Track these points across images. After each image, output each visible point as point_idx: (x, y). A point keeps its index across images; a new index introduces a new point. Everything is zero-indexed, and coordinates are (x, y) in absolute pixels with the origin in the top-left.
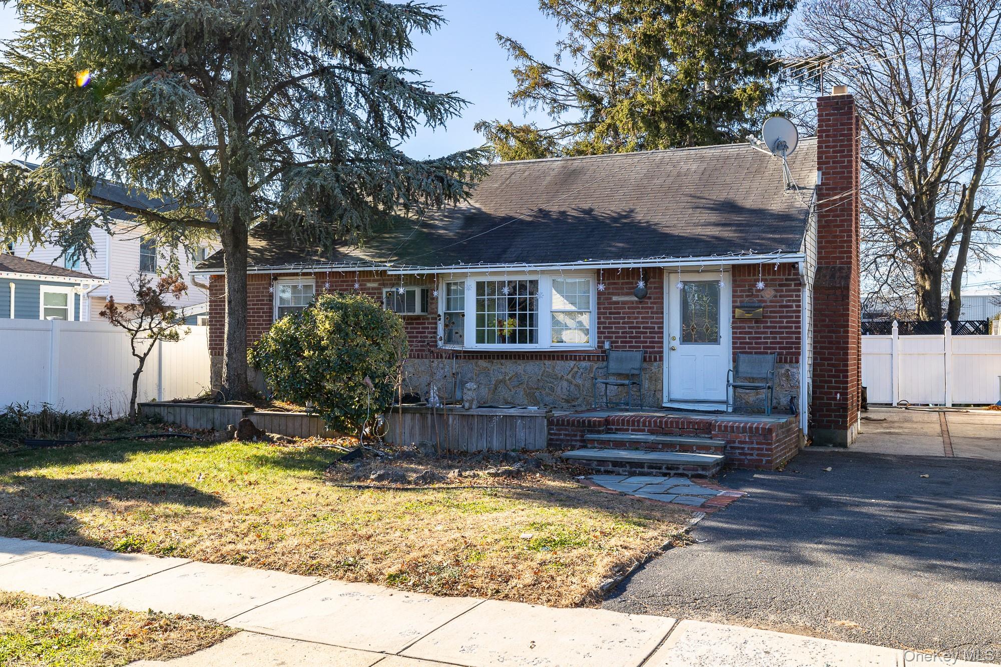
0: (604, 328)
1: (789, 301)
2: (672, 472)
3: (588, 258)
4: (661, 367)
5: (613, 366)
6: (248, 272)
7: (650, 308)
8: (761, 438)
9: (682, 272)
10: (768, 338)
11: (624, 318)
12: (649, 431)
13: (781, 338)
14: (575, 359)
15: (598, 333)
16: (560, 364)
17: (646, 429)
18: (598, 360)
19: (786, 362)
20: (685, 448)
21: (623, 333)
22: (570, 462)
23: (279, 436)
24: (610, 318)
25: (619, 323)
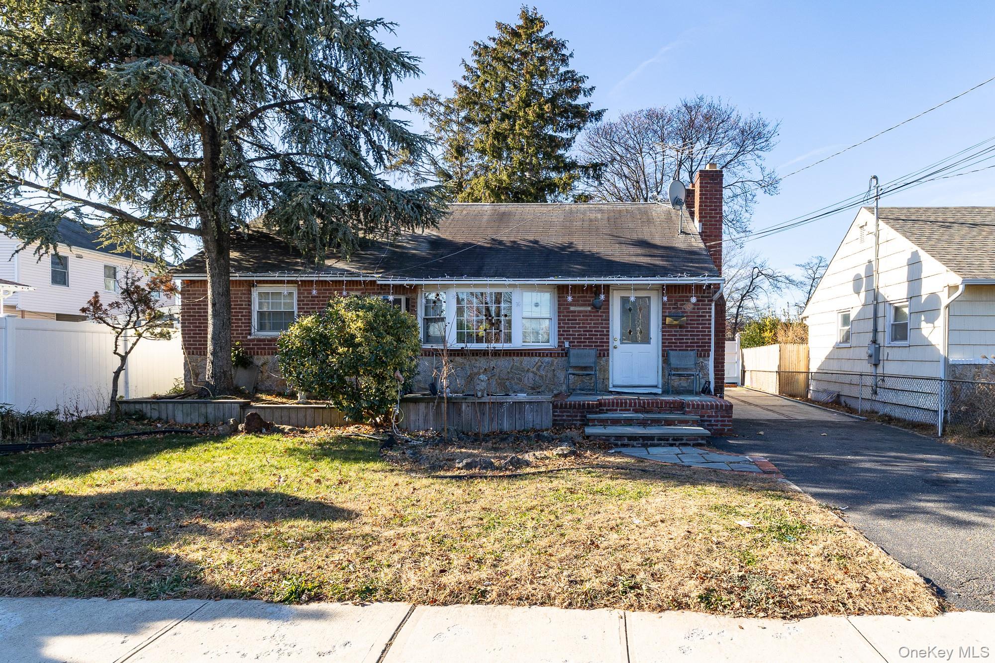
0: (563, 331)
1: (704, 312)
2: (677, 443)
3: (557, 276)
4: (607, 361)
5: (573, 361)
6: (231, 278)
7: (601, 316)
8: (724, 412)
9: (635, 290)
10: (689, 339)
11: (579, 324)
12: (633, 410)
13: (697, 339)
14: (540, 356)
15: (559, 335)
16: (526, 360)
17: (632, 409)
18: (558, 356)
19: (701, 356)
20: (669, 423)
21: (578, 335)
22: (592, 438)
23: (290, 427)
24: (569, 324)
25: (575, 327)
